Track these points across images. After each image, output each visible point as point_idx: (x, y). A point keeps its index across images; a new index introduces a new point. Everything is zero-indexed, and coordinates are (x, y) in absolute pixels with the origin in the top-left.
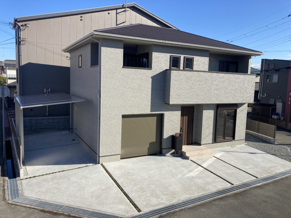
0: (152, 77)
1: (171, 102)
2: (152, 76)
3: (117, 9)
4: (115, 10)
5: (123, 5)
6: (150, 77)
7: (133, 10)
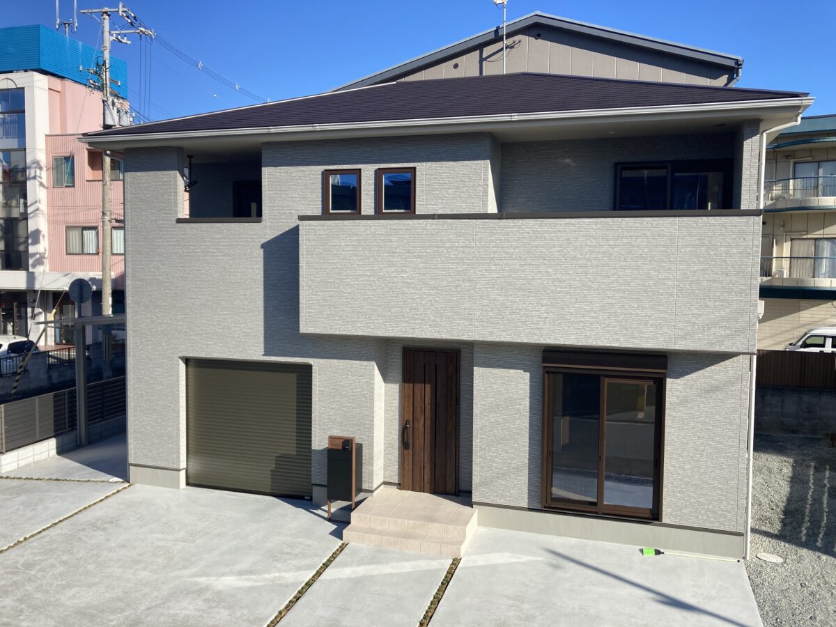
0: (263, 246)
1: (306, 327)
2: (264, 241)
3: (480, 47)
4: (478, 52)
5: (495, 29)
6: (259, 245)
7: (538, 36)
